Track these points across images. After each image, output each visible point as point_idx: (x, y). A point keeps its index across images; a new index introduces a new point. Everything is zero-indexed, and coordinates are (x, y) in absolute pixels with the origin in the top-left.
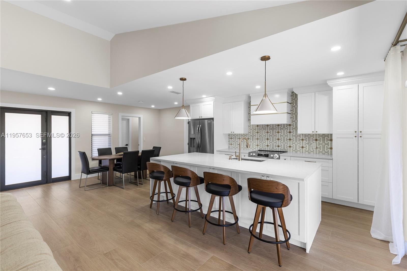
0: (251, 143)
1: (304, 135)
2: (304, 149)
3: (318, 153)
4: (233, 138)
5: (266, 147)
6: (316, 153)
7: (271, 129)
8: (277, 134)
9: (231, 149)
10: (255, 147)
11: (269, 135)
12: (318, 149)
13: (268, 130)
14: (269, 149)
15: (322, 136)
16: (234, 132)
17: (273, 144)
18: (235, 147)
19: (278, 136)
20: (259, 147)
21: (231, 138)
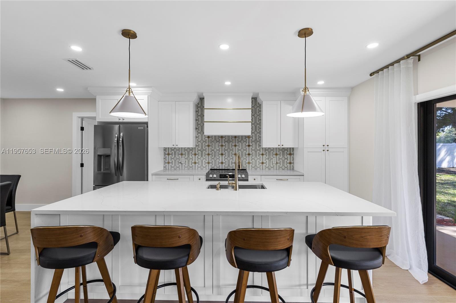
0: (199, 160)
1: (264, 149)
2: (264, 165)
3: (278, 169)
4: (172, 154)
5: (220, 164)
6: (276, 169)
7: (227, 142)
8: (234, 147)
9: (167, 170)
10: (204, 166)
11: (223, 149)
12: (278, 165)
13: (222, 142)
14: (223, 166)
15: (281, 150)
16: (177, 145)
17: (229, 161)
18: (175, 167)
19: (235, 150)
20: (210, 164)
21: (169, 154)
